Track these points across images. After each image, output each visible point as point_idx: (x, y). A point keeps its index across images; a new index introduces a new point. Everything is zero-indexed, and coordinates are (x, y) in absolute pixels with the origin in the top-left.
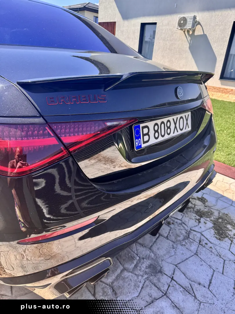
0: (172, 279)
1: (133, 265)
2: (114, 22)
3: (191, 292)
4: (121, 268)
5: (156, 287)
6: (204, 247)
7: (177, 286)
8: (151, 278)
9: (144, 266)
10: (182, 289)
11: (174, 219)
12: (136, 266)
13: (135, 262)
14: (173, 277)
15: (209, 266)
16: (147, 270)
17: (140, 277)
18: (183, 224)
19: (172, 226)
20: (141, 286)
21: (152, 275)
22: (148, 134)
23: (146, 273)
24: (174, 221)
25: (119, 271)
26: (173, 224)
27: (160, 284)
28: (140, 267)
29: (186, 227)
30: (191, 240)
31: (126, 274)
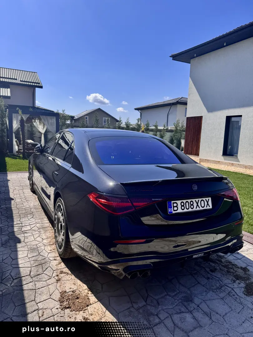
0: (198, 306)
1: (174, 294)
2: (201, 116)
3: (209, 315)
4: (166, 293)
5: (186, 307)
6: (231, 296)
7: (200, 310)
8: (184, 302)
9: (181, 296)
10: (203, 312)
11: (213, 277)
12: (175, 295)
13: (176, 293)
14: (199, 305)
15: (230, 307)
16: (182, 298)
17: (176, 301)
18: (220, 281)
19: (210, 280)
20: (176, 304)
21: (185, 301)
22: (177, 207)
23: (181, 299)
24: (213, 278)
25: (163, 295)
26: (212, 279)
27: (188, 306)
28: (178, 296)
29: (221, 283)
30: (221, 290)
31: (168, 297)
